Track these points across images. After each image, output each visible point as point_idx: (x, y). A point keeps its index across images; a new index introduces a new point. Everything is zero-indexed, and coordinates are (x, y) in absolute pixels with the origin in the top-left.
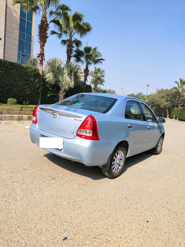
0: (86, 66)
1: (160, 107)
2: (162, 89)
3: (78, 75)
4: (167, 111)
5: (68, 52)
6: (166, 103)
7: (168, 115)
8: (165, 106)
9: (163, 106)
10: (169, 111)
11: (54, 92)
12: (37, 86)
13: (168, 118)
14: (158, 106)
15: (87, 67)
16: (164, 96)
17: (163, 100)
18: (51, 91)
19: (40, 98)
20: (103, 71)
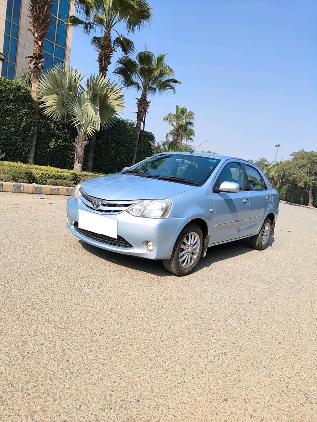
0: (142, 93)
1: (296, 185)
2: (303, 151)
3: (110, 103)
4: (310, 193)
5: (100, 61)
6: (308, 178)
7: (311, 200)
8: (305, 183)
9: (301, 184)
10: (313, 193)
11: (67, 139)
12: (23, 124)
13: (311, 207)
14: (294, 184)
15: (144, 96)
16: (305, 164)
17: (302, 172)
18: (59, 137)
19: (33, 149)
20: (191, 114)
